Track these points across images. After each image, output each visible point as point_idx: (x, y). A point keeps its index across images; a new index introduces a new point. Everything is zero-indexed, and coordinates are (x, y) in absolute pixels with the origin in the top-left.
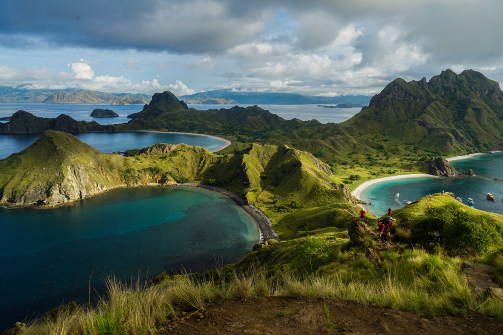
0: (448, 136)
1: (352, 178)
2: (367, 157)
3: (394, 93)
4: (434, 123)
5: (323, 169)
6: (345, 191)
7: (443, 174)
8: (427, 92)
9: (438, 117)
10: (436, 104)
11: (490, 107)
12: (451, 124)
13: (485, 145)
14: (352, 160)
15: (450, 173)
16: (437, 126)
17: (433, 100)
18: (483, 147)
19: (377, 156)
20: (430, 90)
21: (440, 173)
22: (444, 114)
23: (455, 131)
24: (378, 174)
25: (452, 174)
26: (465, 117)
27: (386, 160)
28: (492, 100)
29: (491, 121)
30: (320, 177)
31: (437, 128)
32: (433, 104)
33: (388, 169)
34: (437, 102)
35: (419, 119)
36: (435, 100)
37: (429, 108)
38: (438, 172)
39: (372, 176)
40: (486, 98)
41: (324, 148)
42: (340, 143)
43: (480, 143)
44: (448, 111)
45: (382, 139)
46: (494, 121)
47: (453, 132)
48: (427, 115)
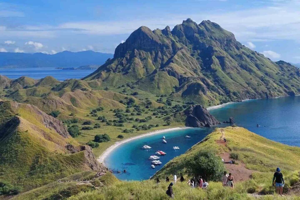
0: (199, 85)
1: (97, 139)
2: (115, 114)
3: (139, 42)
4: (184, 72)
5: (55, 128)
6: (86, 155)
7: (204, 124)
8: (172, 41)
9: (186, 67)
10: (182, 52)
11: (231, 56)
12: (199, 73)
13: (234, 94)
14: (97, 118)
15: (211, 123)
16: (187, 75)
17: (179, 49)
18: (233, 96)
19: (127, 111)
20: (175, 39)
21: (201, 124)
22: (191, 62)
23: (205, 80)
24: (131, 131)
25: (213, 124)
26: (212, 66)
27: (138, 114)
28: (231, 50)
29: (235, 70)
30: (50, 139)
31: (187, 77)
32: (179, 53)
33: (142, 124)
34: (183, 50)
35: (168, 68)
36: (181, 48)
37: (176, 57)
38: (199, 123)
39: (123, 134)
40: (225, 47)
41: (60, 105)
42: (81, 99)
43: (230, 92)
44: (195, 60)
45: (131, 93)
46: (237, 69)
47: (203, 80)
48: (175, 64)
